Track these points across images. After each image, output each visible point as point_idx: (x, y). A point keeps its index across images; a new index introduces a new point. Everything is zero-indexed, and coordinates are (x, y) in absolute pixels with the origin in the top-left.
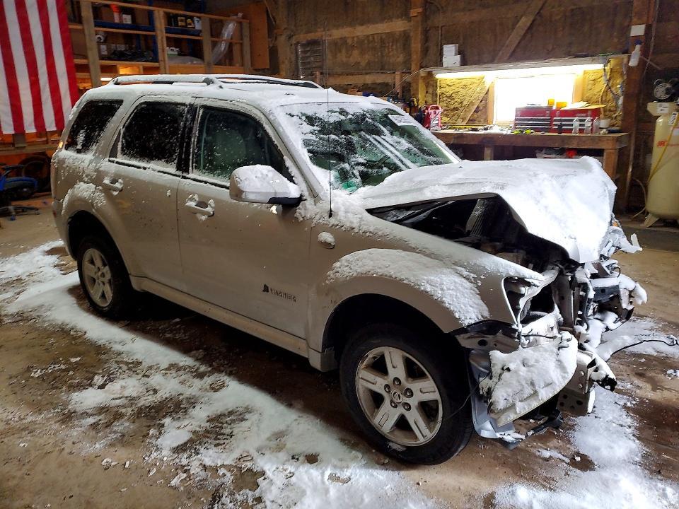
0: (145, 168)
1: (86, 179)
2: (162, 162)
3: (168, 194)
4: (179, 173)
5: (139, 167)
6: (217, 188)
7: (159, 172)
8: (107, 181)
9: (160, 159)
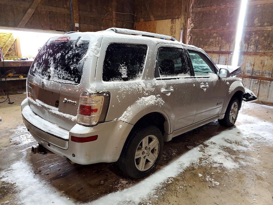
0: (178, 78)
1: (147, 94)
2: (183, 74)
3: (194, 85)
4: (192, 77)
5: (175, 79)
6: (206, 78)
7: (185, 78)
8: (163, 90)
9: (181, 73)
